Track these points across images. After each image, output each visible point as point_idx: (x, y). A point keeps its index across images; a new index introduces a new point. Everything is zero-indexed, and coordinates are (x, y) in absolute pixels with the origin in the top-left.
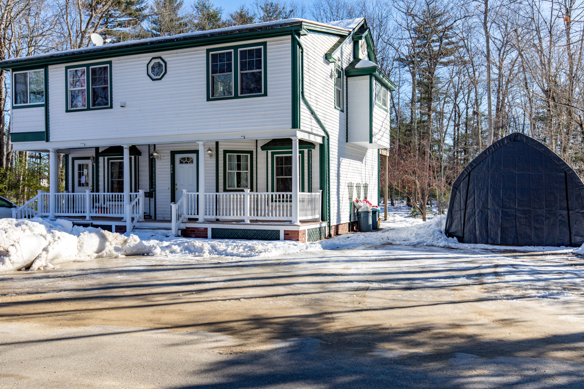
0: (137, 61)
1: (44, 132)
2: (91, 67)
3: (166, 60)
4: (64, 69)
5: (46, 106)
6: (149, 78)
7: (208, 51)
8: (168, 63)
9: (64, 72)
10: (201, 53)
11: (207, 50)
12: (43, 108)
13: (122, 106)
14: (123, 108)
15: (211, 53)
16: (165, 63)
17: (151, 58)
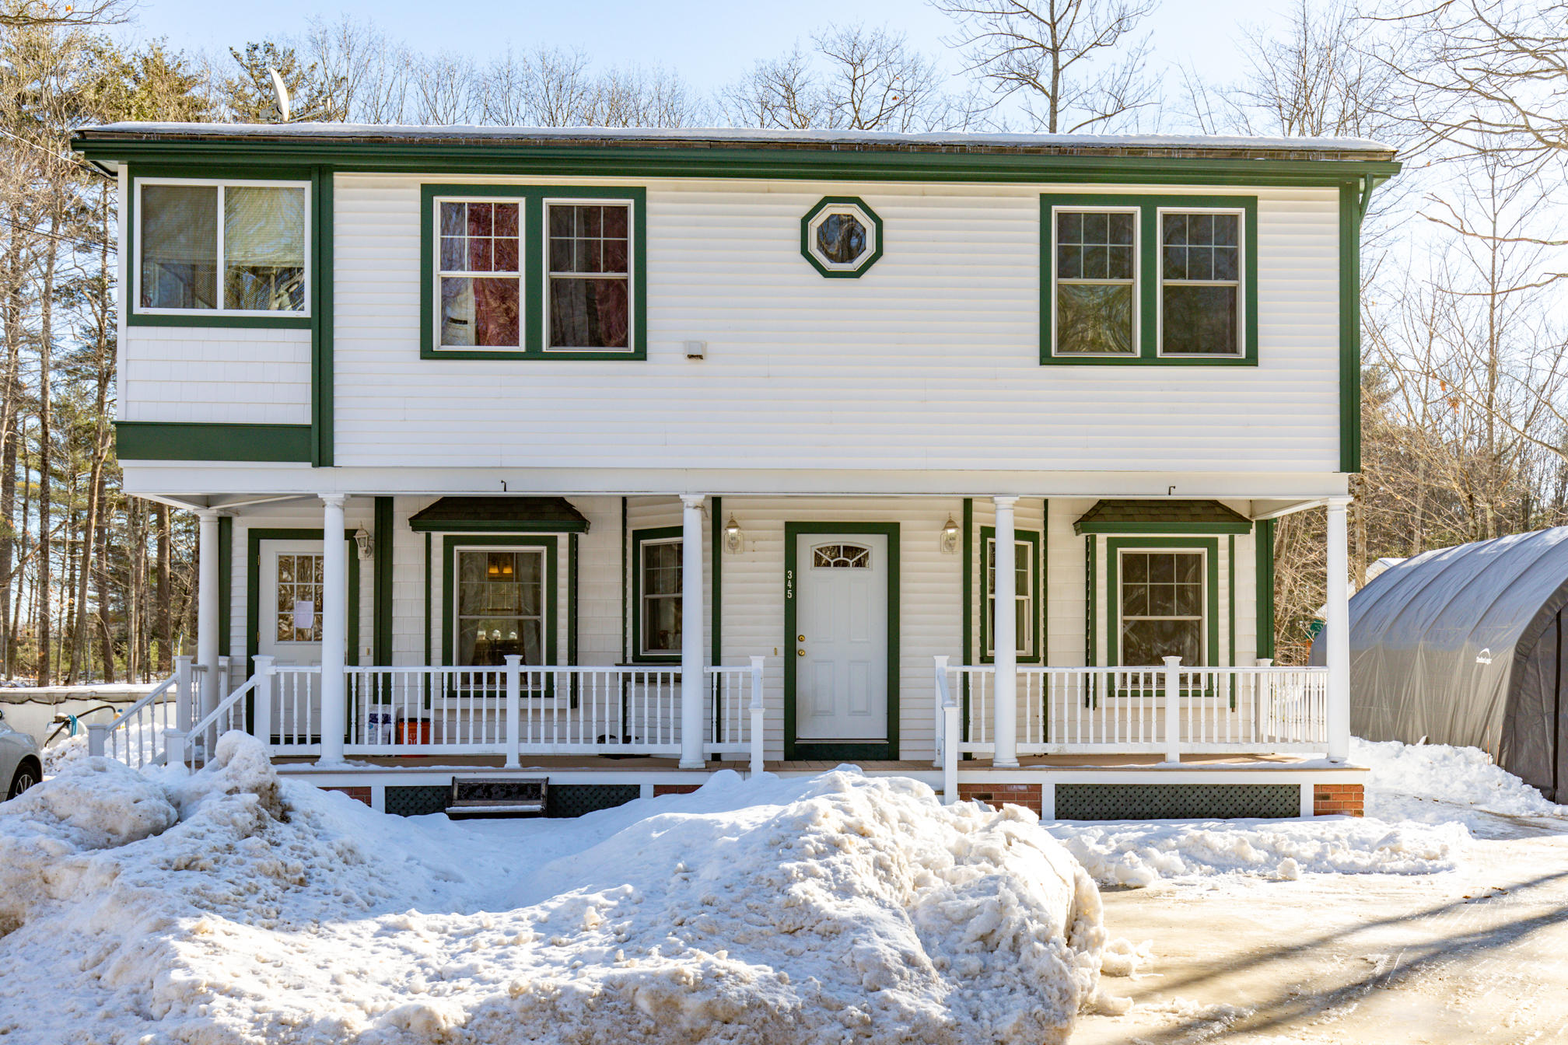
0: (759, 202)
1: (308, 427)
2: (547, 201)
3: (878, 210)
4: (417, 193)
5: (321, 326)
6: (808, 265)
7: (1047, 201)
8: (886, 222)
9: (417, 205)
10: (1020, 206)
11: (1043, 197)
12: (306, 335)
13: (691, 357)
14: (693, 360)
15: (1056, 209)
16: (879, 223)
17: (819, 197)
